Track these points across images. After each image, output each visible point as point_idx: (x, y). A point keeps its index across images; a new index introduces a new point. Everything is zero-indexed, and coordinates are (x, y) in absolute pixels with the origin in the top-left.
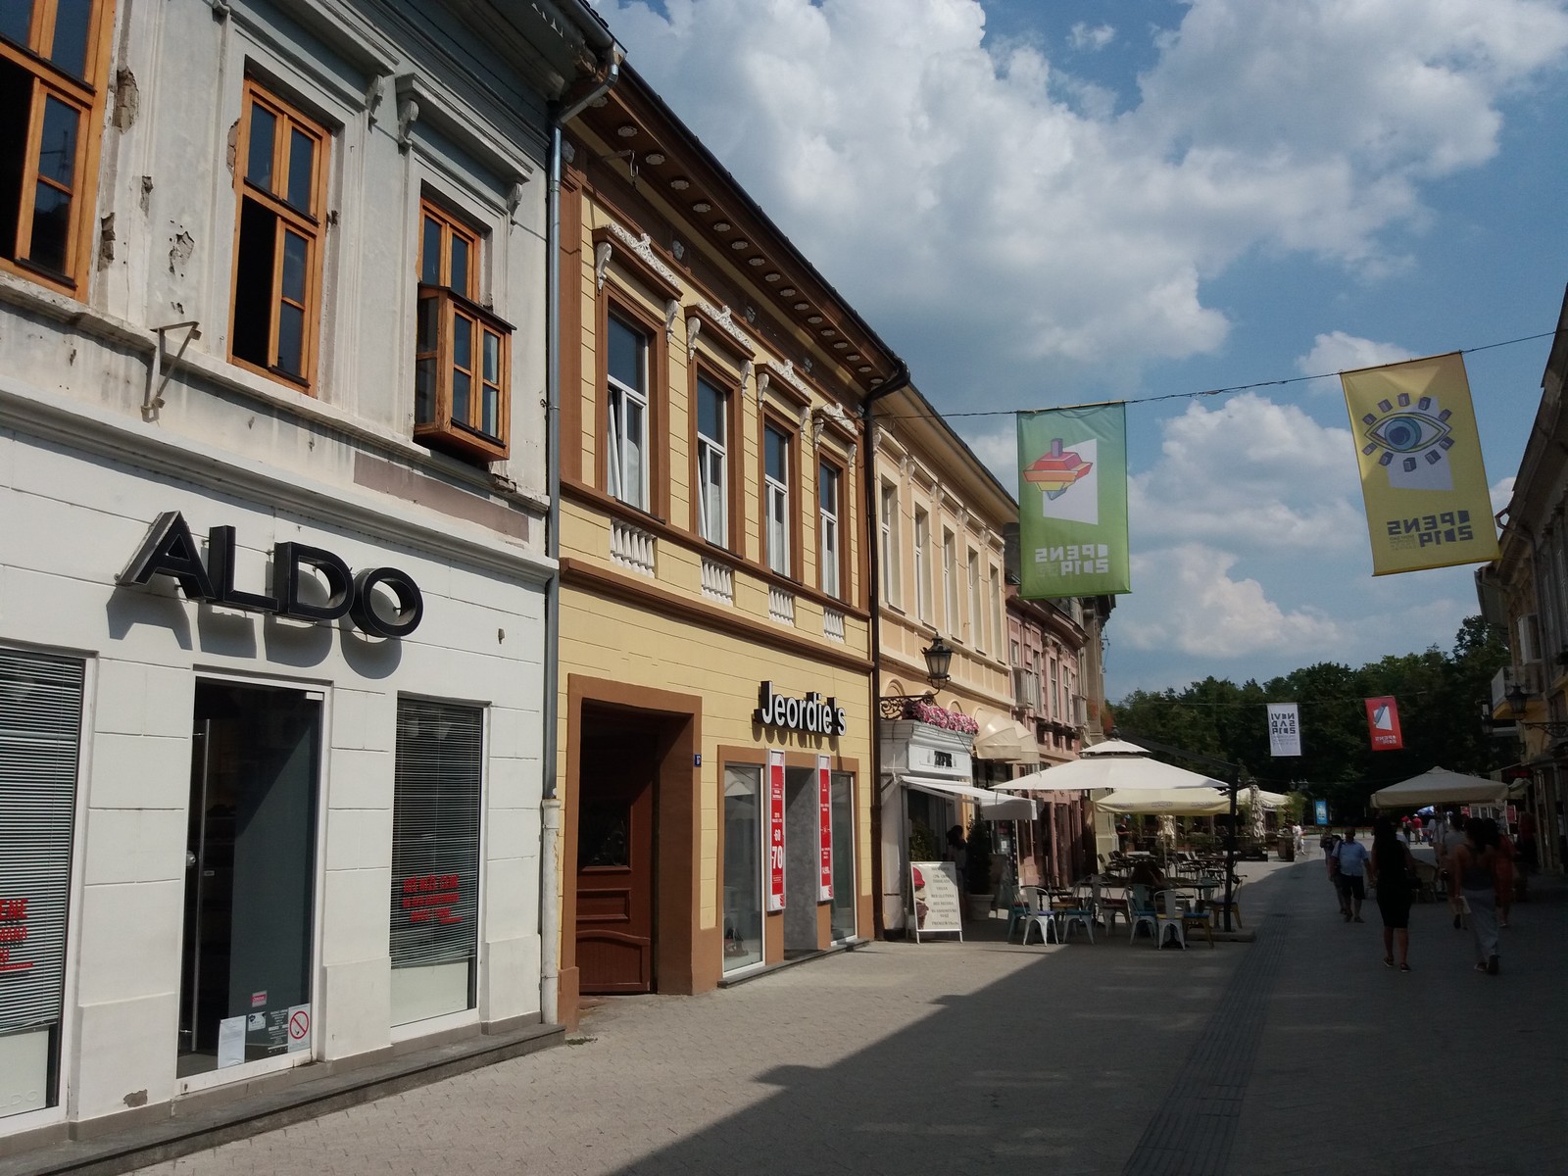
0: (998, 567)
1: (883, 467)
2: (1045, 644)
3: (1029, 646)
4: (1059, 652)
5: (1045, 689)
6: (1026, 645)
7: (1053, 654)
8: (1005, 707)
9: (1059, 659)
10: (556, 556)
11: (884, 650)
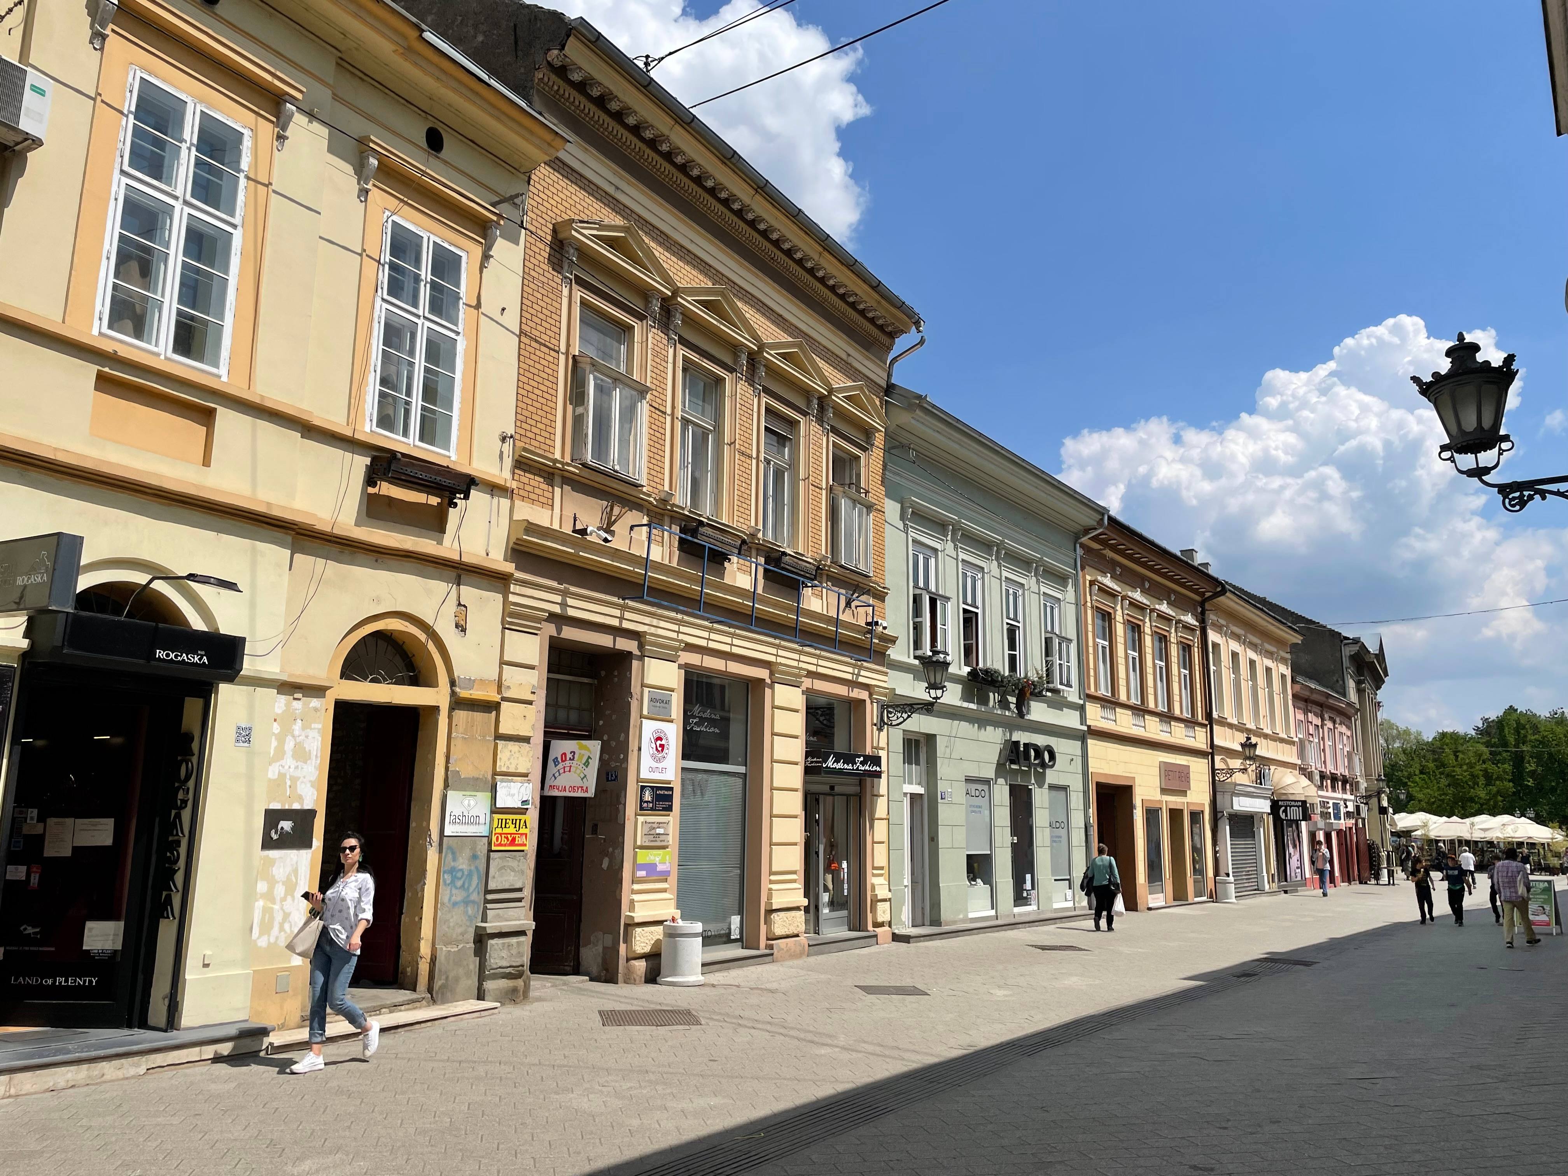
0: (1285, 673)
1: (1213, 636)
2: (1323, 720)
3: (1311, 723)
4: (1334, 722)
5: (1324, 750)
6: (1308, 722)
7: (1329, 725)
8: (1292, 766)
9: (1334, 728)
10: (1086, 725)
11: (1217, 742)
